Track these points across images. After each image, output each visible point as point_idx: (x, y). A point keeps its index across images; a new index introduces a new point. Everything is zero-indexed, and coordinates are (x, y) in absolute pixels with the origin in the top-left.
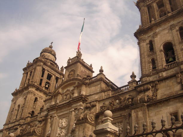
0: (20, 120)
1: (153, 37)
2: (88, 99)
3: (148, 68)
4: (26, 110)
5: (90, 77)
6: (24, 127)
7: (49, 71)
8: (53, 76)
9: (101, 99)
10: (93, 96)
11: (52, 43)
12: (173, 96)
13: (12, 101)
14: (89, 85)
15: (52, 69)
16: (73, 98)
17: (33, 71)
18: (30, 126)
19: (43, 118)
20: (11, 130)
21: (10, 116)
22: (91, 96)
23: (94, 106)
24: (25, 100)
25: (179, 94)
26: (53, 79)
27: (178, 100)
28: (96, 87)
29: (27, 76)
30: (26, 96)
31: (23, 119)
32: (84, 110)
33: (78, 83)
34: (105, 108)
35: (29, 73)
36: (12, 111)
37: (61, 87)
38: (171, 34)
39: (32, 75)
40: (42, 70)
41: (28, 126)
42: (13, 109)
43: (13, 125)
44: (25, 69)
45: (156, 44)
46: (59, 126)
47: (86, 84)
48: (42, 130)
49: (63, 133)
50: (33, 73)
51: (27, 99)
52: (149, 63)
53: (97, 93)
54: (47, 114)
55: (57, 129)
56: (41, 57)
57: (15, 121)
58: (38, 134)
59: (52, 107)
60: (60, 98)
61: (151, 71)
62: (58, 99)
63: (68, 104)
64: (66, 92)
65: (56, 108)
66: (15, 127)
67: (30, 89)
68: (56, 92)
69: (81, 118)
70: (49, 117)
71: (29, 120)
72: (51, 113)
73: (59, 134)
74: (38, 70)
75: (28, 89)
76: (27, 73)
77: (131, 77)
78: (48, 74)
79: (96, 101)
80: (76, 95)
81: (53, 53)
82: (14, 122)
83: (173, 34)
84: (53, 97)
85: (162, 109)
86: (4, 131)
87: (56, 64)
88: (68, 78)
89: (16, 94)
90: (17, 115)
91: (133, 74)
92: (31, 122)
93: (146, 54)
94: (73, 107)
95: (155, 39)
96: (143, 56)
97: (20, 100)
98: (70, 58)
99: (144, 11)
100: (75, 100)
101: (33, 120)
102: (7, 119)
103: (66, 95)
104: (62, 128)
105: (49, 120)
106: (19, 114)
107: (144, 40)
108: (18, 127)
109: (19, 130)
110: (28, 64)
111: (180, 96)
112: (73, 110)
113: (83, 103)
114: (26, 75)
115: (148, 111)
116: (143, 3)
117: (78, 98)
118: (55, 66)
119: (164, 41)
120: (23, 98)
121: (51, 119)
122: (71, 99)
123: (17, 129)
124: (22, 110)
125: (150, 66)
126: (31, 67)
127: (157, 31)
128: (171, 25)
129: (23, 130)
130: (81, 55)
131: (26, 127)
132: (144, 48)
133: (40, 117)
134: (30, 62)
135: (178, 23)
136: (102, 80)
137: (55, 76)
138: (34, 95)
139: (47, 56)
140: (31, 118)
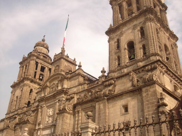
0: (18, 109)
1: (120, 36)
2: (69, 91)
3: (114, 65)
4: (23, 101)
5: (72, 72)
6: (21, 116)
7: (42, 63)
8: (46, 68)
9: (79, 92)
10: (73, 89)
11: (45, 36)
12: (125, 92)
13: (11, 92)
14: (70, 79)
15: (45, 61)
16: (57, 91)
17: (28, 64)
18: (26, 115)
19: (35, 108)
20: (11, 119)
21: (10, 106)
22: (71, 89)
23: (72, 98)
24: (22, 92)
25: (130, 90)
26: (46, 70)
27: (129, 95)
28: (75, 81)
29: (23, 70)
30: (23, 89)
31: (20, 109)
32: (65, 101)
33: (61, 77)
34: (80, 100)
35: (25, 67)
36: (12, 102)
37: (49, 81)
38: (133, 34)
39: (27, 68)
40: (36, 63)
41: (24, 115)
42: (13, 100)
43: (13, 114)
44: (21, 63)
45: (122, 43)
46: (47, 115)
47: (67, 79)
48: (34, 119)
49: (50, 121)
50: (27, 67)
51: (23, 91)
52: (116, 60)
53: (76, 87)
54: (38, 104)
55: (46, 117)
56: (34, 51)
57: (14, 110)
58: (31, 122)
59: (41, 99)
60: (48, 90)
61: (116, 67)
62: (46, 91)
63: (53, 96)
64: (52, 85)
65: (44, 99)
66: (14, 117)
67: (25, 82)
68: (45, 85)
69: (61, 109)
70: (40, 107)
71: (25, 110)
72: (41, 104)
73: (48, 122)
74: (32, 64)
75: (24, 82)
76: (23, 67)
77: (102, 72)
78: (42, 66)
79: (74, 93)
80: (60, 88)
81: (45, 46)
82: (14, 112)
83: (134, 34)
84: (43, 89)
85: (117, 102)
86: (5, 120)
87: (48, 56)
88: (54, 72)
89: (14, 86)
90: (16, 106)
91: (103, 69)
92: (26, 112)
93: (113, 52)
94: (58, 99)
95: (121, 38)
96: (111, 53)
97: (18, 92)
98: (56, 54)
99: (116, 10)
100: (59, 93)
101: (29, 110)
102: (8, 109)
103: (52, 88)
104: (49, 117)
105: (40, 110)
106: (18, 104)
107: (113, 39)
108: (17, 116)
109: (17, 119)
110: (23, 58)
111: (130, 92)
112: (57, 101)
113: (65, 95)
114: (22, 68)
115: (108, 103)
116: (115, 2)
117: (61, 91)
118: (48, 58)
119: (128, 40)
120: (20, 90)
121: (41, 109)
122: (56, 92)
123: (15, 118)
124: (20, 101)
125: (116, 62)
126: (26, 61)
127: (124, 30)
128: (134, 25)
129: (21, 119)
130: (65, 51)
131: (23, 116)
132: (112, 46)
133: (33, 107)
134: (25, 56)
135: (140, 23)
136: (79, 75)
137: (48, 67)
138: (30, 87)
139: (39, 49)
140: (27, 107)
